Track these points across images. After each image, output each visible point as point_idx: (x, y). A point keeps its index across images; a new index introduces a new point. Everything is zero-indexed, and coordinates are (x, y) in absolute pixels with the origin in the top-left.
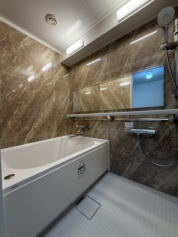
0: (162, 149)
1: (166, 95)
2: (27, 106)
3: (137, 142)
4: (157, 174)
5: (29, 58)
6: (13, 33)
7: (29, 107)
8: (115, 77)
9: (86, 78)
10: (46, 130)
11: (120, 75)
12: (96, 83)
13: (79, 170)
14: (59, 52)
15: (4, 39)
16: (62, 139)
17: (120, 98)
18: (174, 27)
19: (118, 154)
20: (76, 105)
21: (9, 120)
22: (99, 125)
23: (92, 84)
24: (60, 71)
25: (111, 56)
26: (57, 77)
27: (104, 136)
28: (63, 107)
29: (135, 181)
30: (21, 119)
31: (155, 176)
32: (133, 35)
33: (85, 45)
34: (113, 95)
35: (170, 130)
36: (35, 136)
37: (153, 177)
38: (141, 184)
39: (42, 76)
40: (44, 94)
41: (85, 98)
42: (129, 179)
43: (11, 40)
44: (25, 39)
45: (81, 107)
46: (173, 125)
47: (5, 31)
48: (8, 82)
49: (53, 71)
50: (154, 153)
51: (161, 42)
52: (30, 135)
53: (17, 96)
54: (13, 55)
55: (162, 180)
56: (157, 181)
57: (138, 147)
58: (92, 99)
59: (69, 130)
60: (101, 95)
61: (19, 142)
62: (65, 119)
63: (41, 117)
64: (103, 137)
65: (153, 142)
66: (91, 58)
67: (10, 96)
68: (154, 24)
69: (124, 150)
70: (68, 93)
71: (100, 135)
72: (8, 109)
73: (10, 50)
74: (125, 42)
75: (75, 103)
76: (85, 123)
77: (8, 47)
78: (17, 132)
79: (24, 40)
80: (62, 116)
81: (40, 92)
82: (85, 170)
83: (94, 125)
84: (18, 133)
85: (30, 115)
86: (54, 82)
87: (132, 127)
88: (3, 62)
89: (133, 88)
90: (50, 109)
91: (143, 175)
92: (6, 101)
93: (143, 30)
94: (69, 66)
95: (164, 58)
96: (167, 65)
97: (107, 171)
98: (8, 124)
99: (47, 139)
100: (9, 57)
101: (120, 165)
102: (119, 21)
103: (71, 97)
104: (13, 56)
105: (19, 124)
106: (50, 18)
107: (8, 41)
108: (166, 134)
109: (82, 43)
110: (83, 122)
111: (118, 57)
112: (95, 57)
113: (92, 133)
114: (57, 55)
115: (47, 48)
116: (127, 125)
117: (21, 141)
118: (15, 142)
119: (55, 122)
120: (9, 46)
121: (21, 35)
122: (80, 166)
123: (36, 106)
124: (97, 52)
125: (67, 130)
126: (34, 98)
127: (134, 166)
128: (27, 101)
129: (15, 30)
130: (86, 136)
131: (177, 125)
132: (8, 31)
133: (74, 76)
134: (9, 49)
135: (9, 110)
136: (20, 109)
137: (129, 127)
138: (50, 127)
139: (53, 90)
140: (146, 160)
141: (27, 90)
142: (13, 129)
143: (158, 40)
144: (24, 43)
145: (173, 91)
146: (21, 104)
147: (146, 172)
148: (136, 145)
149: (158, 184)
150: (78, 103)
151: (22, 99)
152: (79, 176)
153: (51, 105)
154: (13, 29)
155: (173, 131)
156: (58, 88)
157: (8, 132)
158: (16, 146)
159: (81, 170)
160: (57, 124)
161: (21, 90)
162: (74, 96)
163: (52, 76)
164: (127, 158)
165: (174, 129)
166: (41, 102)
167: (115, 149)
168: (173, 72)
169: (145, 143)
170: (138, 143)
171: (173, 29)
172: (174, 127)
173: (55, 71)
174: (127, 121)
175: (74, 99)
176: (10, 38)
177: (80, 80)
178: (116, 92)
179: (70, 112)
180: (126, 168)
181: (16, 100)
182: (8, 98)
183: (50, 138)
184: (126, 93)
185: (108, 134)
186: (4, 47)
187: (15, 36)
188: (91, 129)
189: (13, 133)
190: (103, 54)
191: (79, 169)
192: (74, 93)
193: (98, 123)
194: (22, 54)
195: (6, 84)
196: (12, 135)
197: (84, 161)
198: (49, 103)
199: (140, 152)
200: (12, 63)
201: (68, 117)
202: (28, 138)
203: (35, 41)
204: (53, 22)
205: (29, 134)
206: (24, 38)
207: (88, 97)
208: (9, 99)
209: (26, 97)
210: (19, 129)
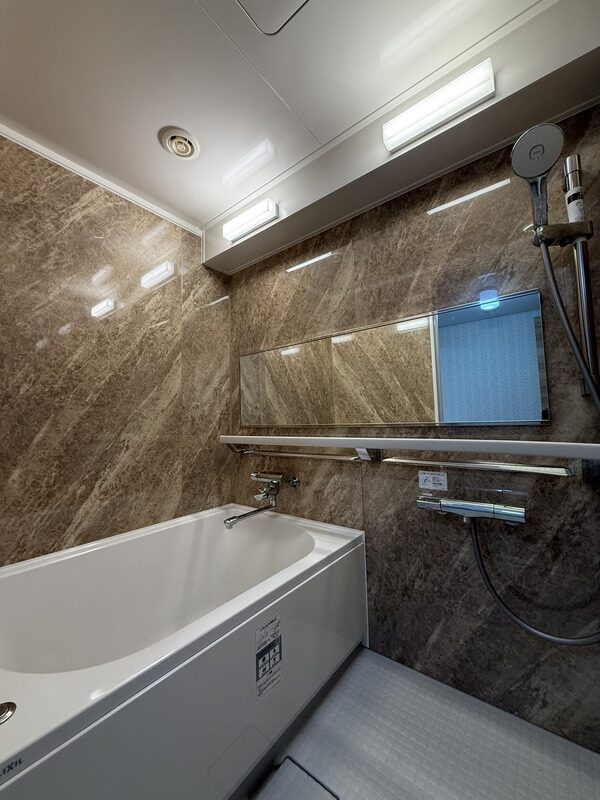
0: (553, 573)
1: (554, 386)
2: (82, 413)
3: (462, 542)
4: (538, 665)
5: (99, 254)
6: (49, 177)
7: (89, 415)
8: (382, 317)
9: (284, 314)
10: (143, 494)
11: (399, 311)
12: (320, 335)
13: (261, 661)
14: (199, 232)
15: (19, 199)
16: (200, 523)
17: (396, 375)
18: (564, 177)
19: (397, 582)
20: (251, 401)
21: (15, 465)
22: (329, 475)
23: (306, 337)
24: (201, 291)
25: (365, 250)
26: (188, 309)
27: (348, 514)
28: (206, 408)
29: (462, 690)
30: (60, 457)
31: (533, 671)
32: (435, 192)
33: (284, 215)
34: (376, 365)
35: (576, 509)
36: (104, 518)
37: (527, 677)
38: (484, 700)
39: (137, 309)
40: (144, 370)
41: (281, 376)
42: (441, 680)
43: (43, 198)
44: (87, 196)
45: (267, 408)
46: (584, 489)
47: (25, 173)
48: (22, 333)
49: (177, 291)
50: (524, 586)
51: (525, 217)
52: (87, 513)
53: (47, 381)
54: (46, 245)
55: (557, 689)
56: (541, 693)
57: (467, 560)
58: (305, 377)
59: (226, 486)
60: (336, 361)
61: (44, 541)
62: (211, 451)
63: (127, 447)
64: (343, 519)
65: (520, 547)
66: (302, 253)
67: (25, 381)
68: (500, 164)
69: (419, 571)
70: (226, 362)
71: (334, 511)
72: (14, 428)
73: (36, 231)
74: (412, 211)
75: (246, 394)
76: (281, 466)
77: (31, 220)
78: (39, 506)
79: (86, 198)
80: (203, 438)
81: (129, 364)
82: (281, 658)
83: (312, 473)
84: (43, 509)
85: (91, 441)
86: (179, 327)
87: (445, 488)
88: (11, 268)
89: (439, 337)
90: (161, 419)
91: (489, 668)
92: (10, 397)
93: (467, 181)
94: (229, 273)
95: (539, 269)
96: (548, 290)
97: (360, 648)
98: (10, 481)
99: (147, 524)
100: (33, 254)
101: (405, 625)
102: (393, 152)
103: (235, 375)
104: (46, 250)
105: (50, 477)
106: (173, 138)
107: (32, 203)
108: (562, 522)
109: (273, 208)
110: (274, 462)
111: (391, 254)
112: (314, 251)
113: (304, 502)
114: (192, 240)
115: (159, 219)
116: (429, 482)
117: (54, 540)
118: (29, 544)
119: (178, 465)
120: (35, 218)
121: (76, 185)
122: (265, 643)
123: (114, 410)
124: (322, 235)
125: (220, 490)
126: (109, 383)
127: (456, 630)
128: (84, 394)
129: (56, 168)
130: (284, 511)
131: (597, 491)
132: (33, 171)
133: (245, 306)
134: (33, 226)
135: (19, 429)
136: (55, 424)
137: (431, 487)
138: (159, 482)
139: (175, 353)
140: (499, 611)
141: (84, 358)
142: (27, 496)
143: (515, 213)
144: (84, 208)
145: (574, 375)
146: (62, 407)
147: (501, 657)
148: (461, 555)
149: (545, 704)
150: (258, 394)
151: (65, 390)
152: (261, 681)
153: (164, 403)
154: (51, 165)
155: (584, 510)
156: (190, 344)
157: (9, 509)
158: (33, 557)
159: (267, 659)
160: (184, 470)
161: (65, 360)
162: (244, 371)
163: (173, 308)
164: (431, 600)
165: (587, 503)
166: (131, 397)
167: (386, 565)
168: (571, 314)
169: (491, 547)
170: (466, 548)
171: (560, 183)
172: (586, 499)
173: (183, 291)
174: (426, 468)
175: (245, 380)
176: (40, 194)
177: (266, 320)
178: (383, 354)
179: (231, 424)
180: (427, 638)
181: (44, 393)
182: (19, 387)
183: (156, 520)
184: (418, 358)
185: (360, 510)
186: (18, 221)
187: (57, 187)
188: (301, 488)
189: (25, 509)
190: (339, 243)
191: (260, 655)
192: (245, 361)
193: (325, 467)
194: (76, 243)
195: (13, 341)
196: (23, 519)
197: (276, 622)
198: (158, 399)
199: (474, 580)
200: (42, 271)
201: (223, 445)
202: (80, 524)
203: (121, 199)
204: (181, 147)
205: (81, 510)
206: (87, 190)
207: (291, 370)
208: (22, 391)
209: (80, 381)
210: (50, 495)
